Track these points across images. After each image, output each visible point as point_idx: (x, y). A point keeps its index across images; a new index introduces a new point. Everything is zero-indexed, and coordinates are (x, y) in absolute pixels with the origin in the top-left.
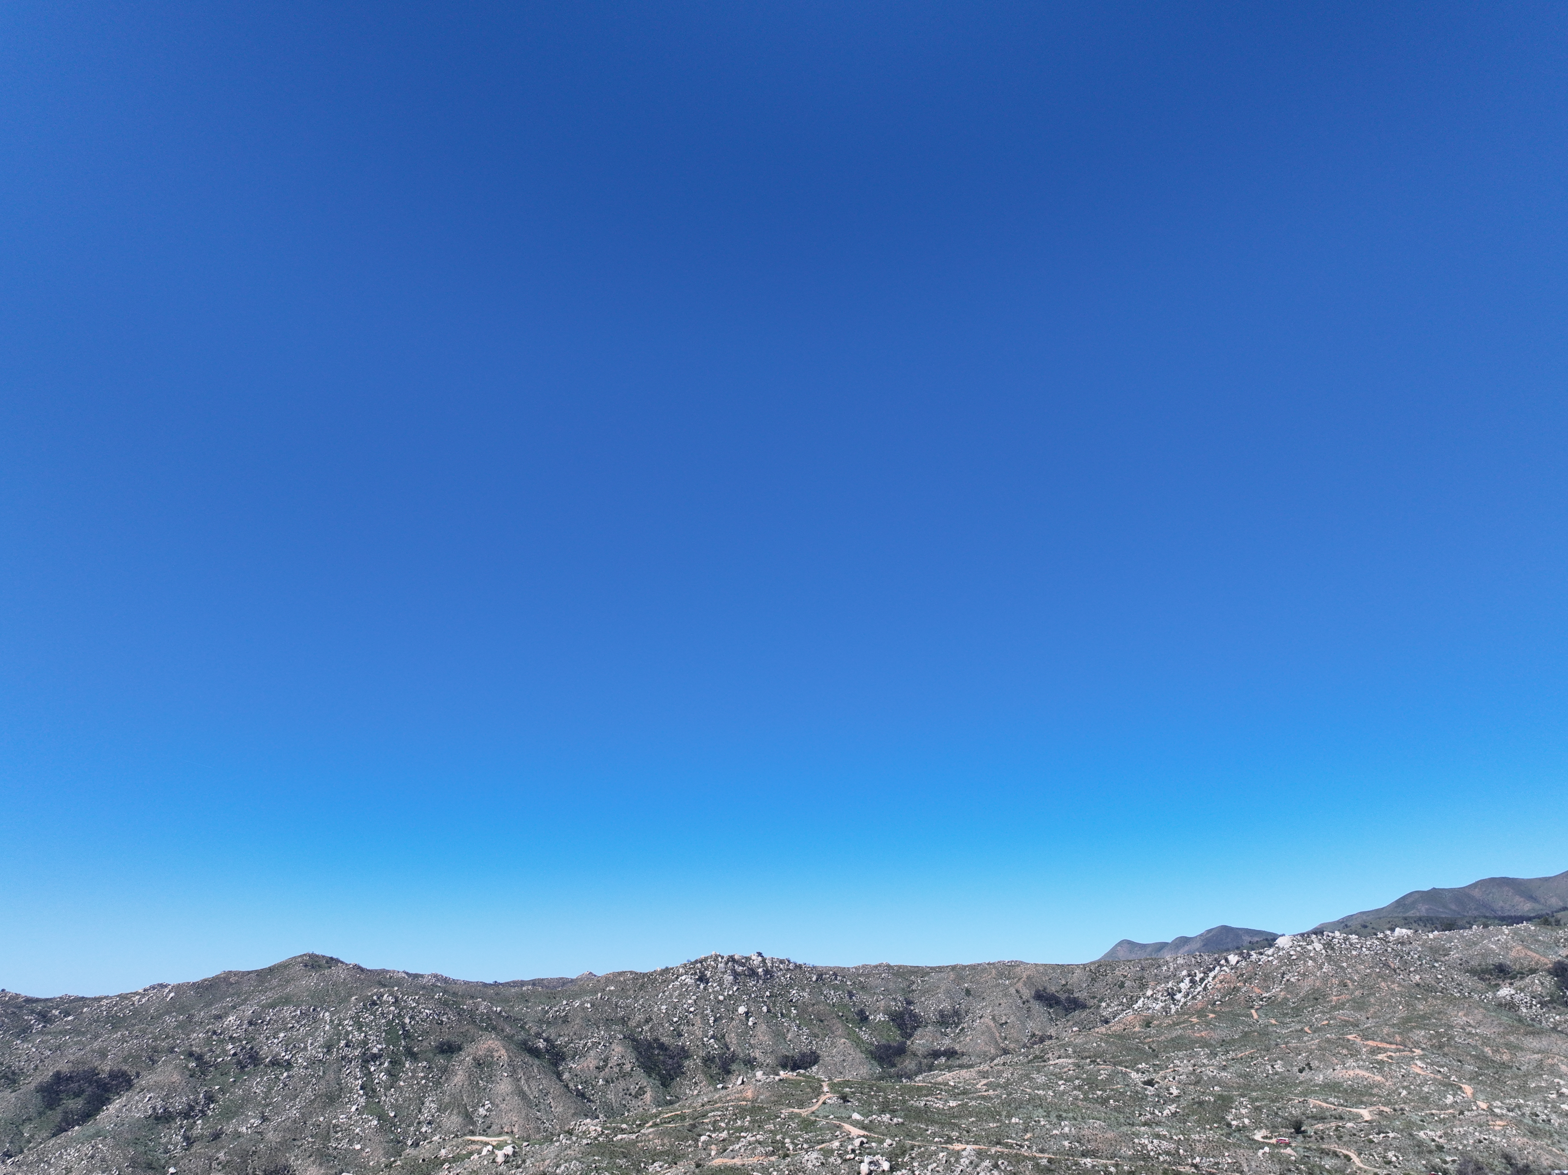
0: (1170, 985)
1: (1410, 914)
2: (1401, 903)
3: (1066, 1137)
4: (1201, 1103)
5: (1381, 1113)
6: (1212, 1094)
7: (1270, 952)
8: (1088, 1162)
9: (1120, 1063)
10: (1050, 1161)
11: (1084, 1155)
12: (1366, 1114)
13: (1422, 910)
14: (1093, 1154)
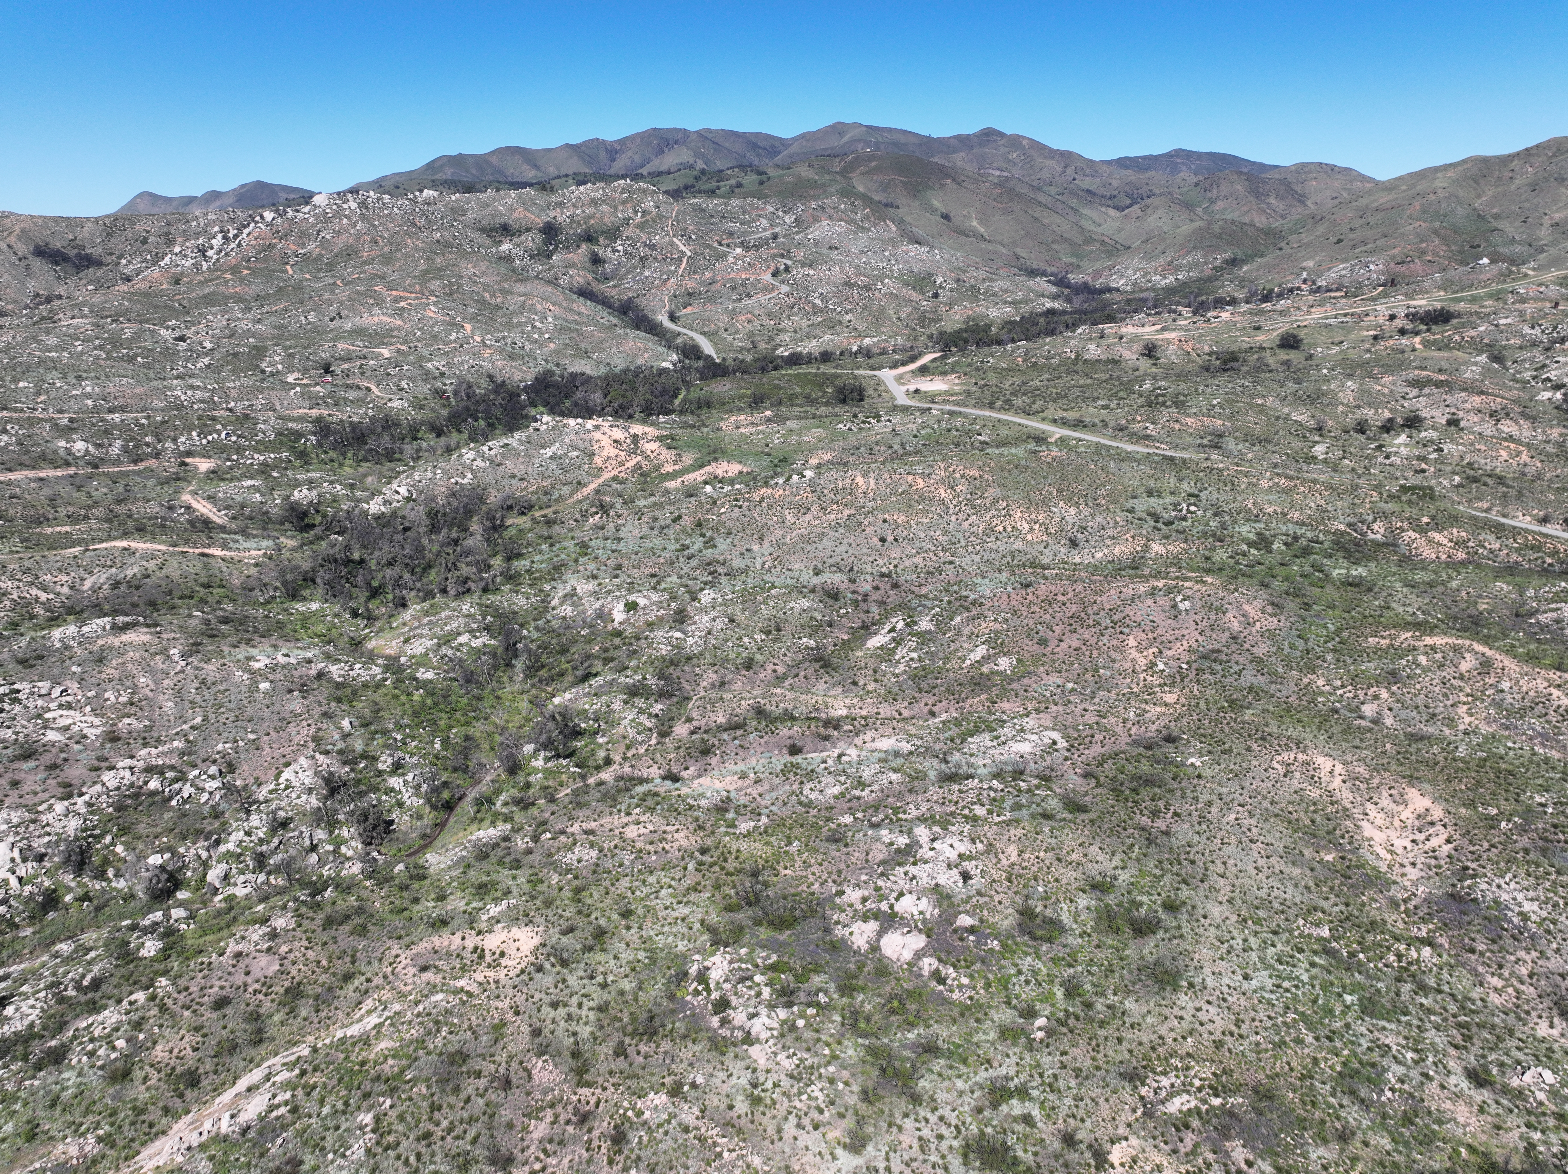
0: (200, 241)
1: (438, 177)
2: (431, 166)
3: (89, 396)
4: (235, 355)
5: (398, 351)
6: (246, 345)
7: (307, 209)
8: (117, 417)
9: (147, 321)
10: (71, 420)
11: (110, 411)
12: (386, 352)
13: (448, 173)
14: (122, 409)
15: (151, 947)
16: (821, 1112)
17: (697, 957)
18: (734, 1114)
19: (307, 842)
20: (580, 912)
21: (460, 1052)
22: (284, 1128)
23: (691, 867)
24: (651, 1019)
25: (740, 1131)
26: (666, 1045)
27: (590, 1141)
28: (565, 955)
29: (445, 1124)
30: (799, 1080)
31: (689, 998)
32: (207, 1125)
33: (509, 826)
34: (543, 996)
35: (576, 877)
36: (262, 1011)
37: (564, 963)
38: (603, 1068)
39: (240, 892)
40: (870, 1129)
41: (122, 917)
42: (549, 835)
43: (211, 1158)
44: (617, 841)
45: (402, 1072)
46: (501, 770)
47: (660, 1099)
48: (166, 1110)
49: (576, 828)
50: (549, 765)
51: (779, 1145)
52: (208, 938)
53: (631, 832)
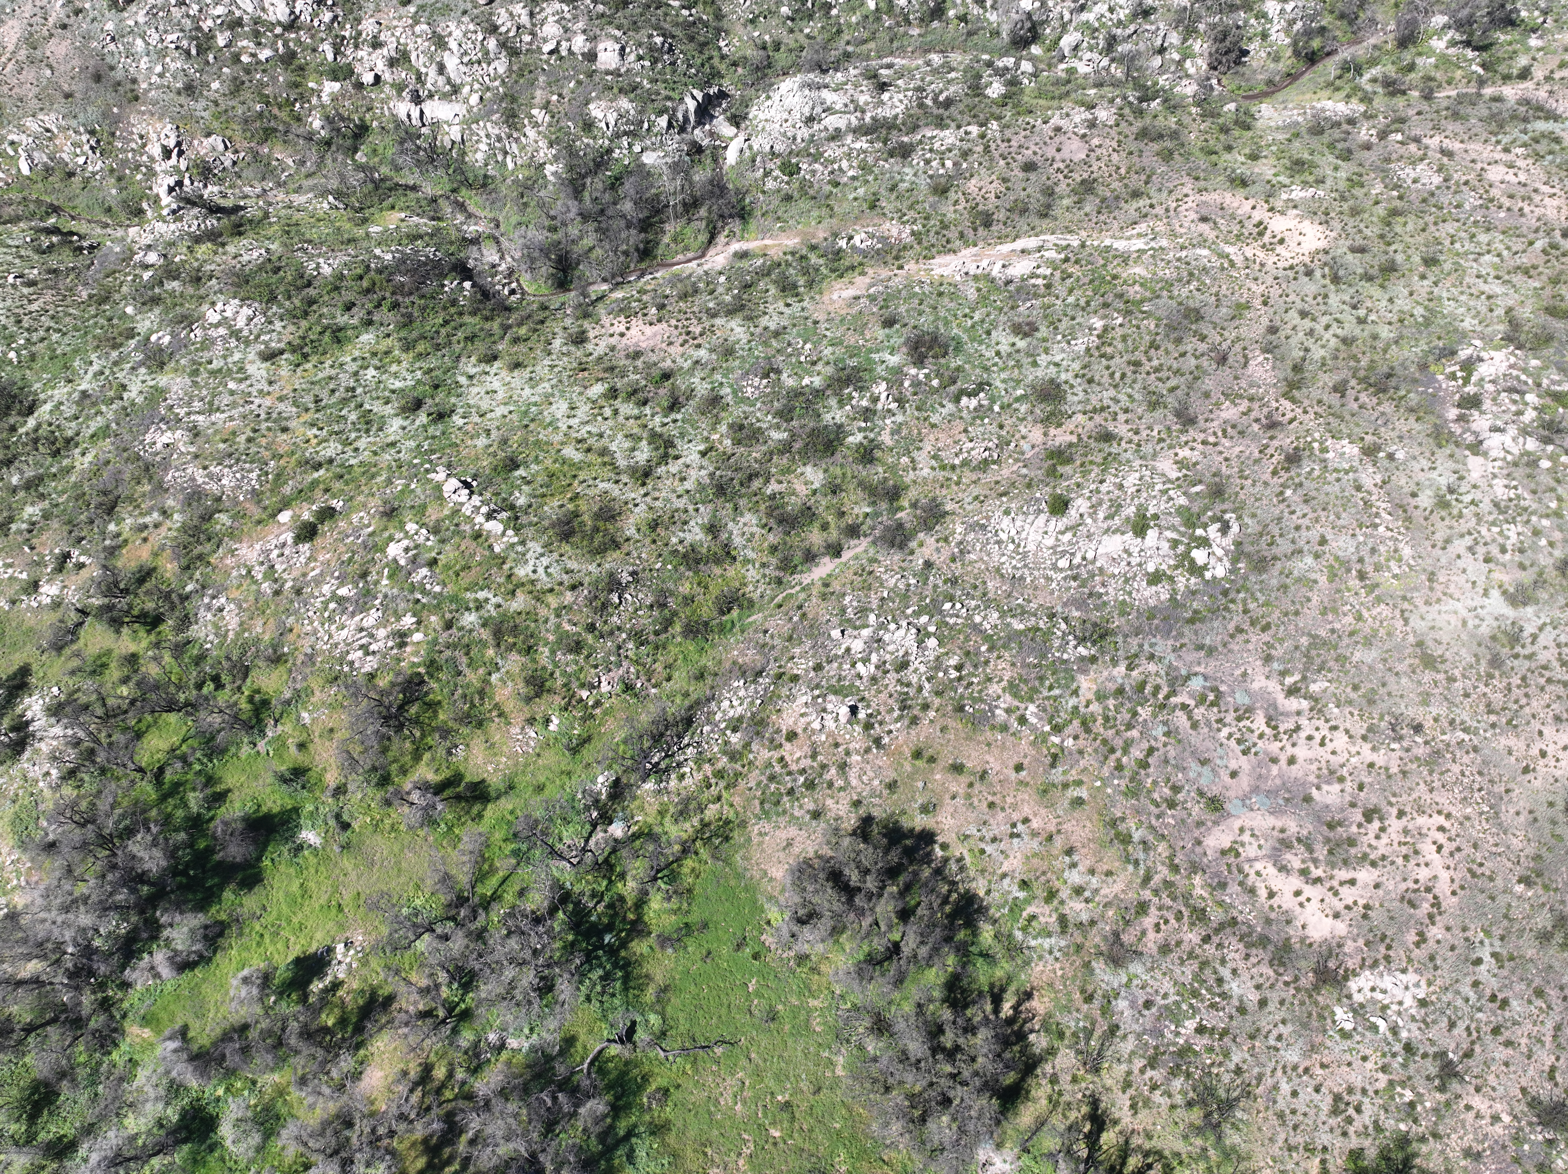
15: (996, 89)
16: (1503, 550)
17: (1477, 343)
18: (1413, 502)
19: (1159, 42)
20: (1382, 236)
21: (1197, 311)
22: (1036, 296)
23: (1539, 245)
24: (1389, 376)
25: (1408, 519)
26: (1387, 407)
27: (1267, 446)
28: (1341, 273)
29: (1155, 363)
30: (1501, 512)
31: (1440, 377)
32: (984, 263)
33: (1362, 108)
34: (1298, 300)
35: (1400, 198)
36: (1057, 190)
37: (1336, 279)
38: (1316, 394)
39: (1083, 68)
40: (1543, 595)
41: (984, 50)
42: (1399, 137)
43: (979, 290)
44: (1472, 177)
45: (1142, 301)
46: (1391, 36)
47: (1352, 450)
48: (962, 235)
49: (1433, 142)
50: (1452, 51)
51: (1438, 552)
52: (1042, 102)
53: (1495, 174)
